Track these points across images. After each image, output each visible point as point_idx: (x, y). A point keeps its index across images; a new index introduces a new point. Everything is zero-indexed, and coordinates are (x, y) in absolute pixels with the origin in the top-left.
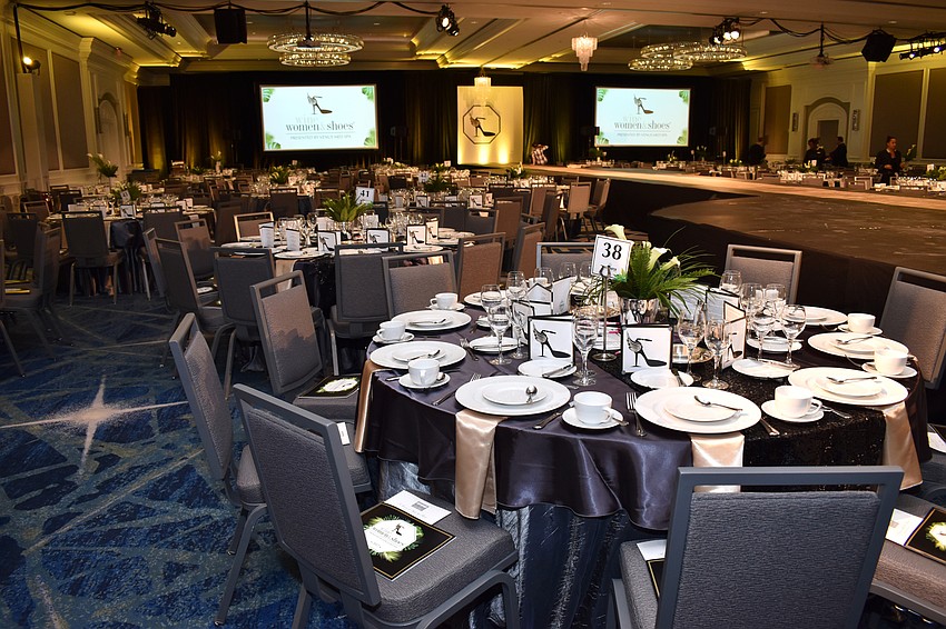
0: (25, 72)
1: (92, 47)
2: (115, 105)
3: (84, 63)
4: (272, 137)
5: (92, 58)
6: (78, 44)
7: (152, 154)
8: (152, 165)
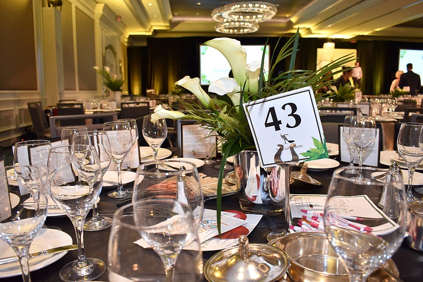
0: (49, 6)
1: (103, 10)
2: (115, 54)
3: (97, 21)
4: (205, 77)
5: (103, 18)
6: (94, 8)
7: (133, 85)
8: (133, 93)
